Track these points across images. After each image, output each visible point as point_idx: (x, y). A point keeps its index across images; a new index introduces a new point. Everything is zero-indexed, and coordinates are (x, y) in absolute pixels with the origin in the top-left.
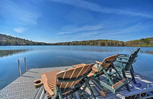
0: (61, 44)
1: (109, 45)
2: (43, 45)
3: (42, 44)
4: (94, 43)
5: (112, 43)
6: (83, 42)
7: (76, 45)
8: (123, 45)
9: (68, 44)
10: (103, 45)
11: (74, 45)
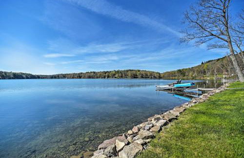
0: (64, 76)
1: (142, 77)
2: (27, 78)
3: (24, 76)
4: (122, 75)
5: (146, 75)
6: (105, 73)
7: (93, 78)
8: (160, 78)
9: (80, 76)
10: (134, 78)
11: (90, 77)
